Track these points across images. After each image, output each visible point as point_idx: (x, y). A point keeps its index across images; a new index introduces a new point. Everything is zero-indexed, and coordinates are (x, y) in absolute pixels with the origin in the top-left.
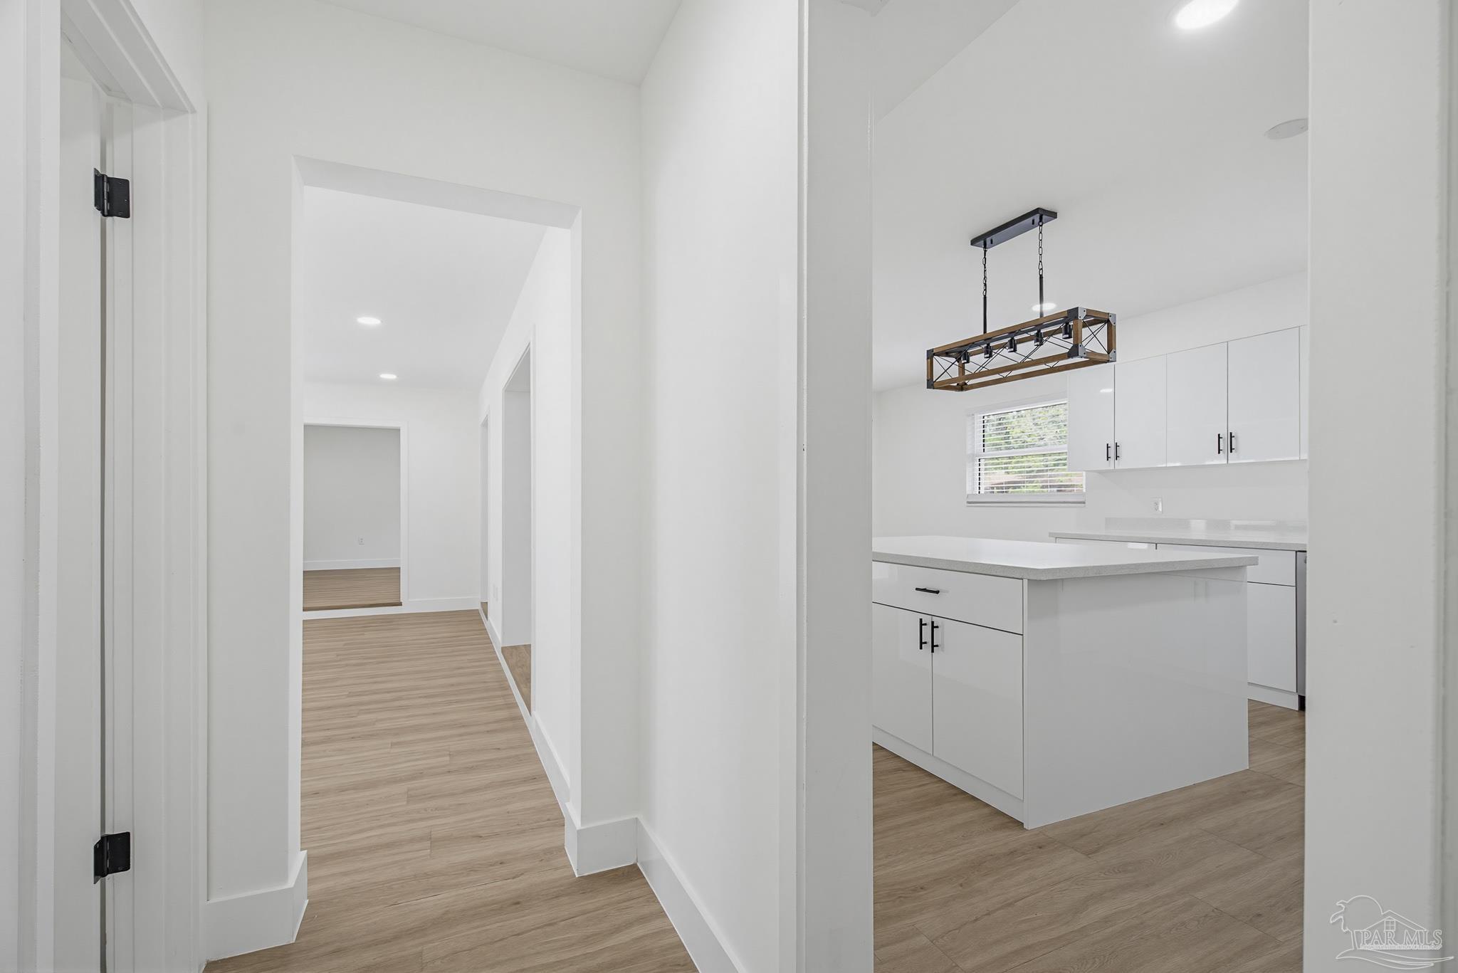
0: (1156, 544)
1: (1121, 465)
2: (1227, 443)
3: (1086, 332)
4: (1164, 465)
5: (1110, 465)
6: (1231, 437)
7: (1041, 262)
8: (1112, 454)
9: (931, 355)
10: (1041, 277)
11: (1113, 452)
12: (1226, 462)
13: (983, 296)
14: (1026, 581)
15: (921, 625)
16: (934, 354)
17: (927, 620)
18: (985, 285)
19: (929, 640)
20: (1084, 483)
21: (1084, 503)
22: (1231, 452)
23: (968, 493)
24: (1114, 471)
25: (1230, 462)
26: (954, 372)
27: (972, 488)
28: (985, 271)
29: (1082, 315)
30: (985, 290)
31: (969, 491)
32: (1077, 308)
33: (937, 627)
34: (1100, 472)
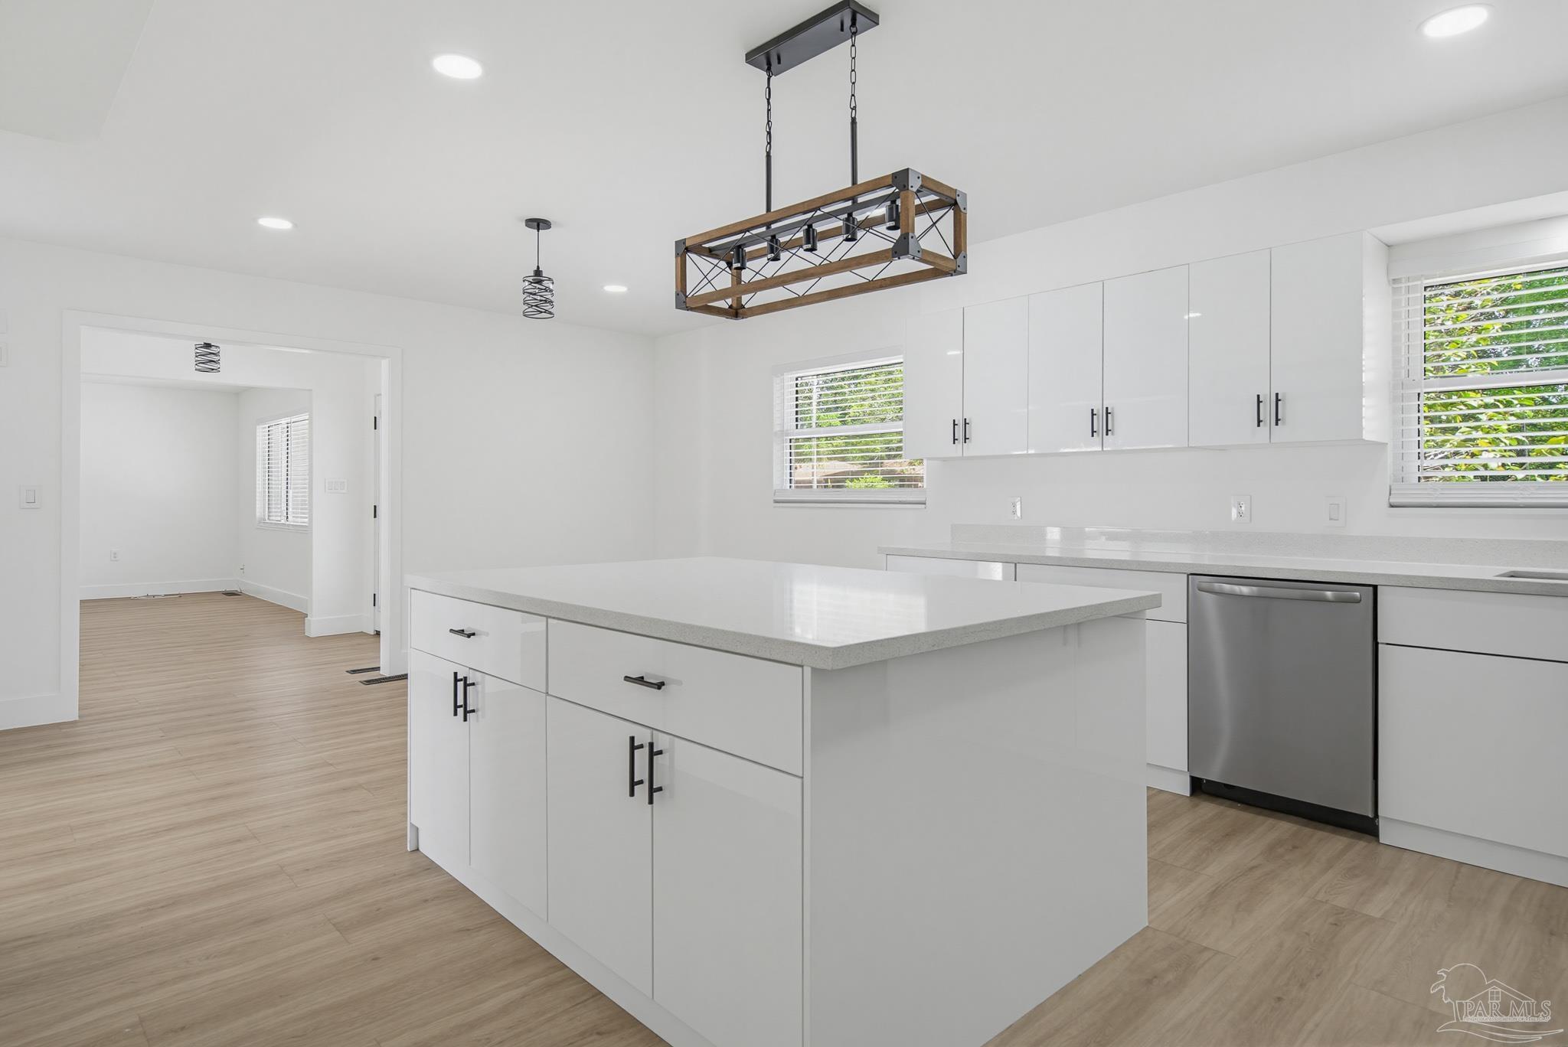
0: (1016, 564)
1: (972, 449)
2: (1102, 422)
3: (921, 222)
4: (1025, 452)
5: (956, 450)
6: (1107, 413)
7: (853, 95)
8: (960, 435)
9: (684, 249)
10: (854, 121)
11: (961, 431)
12: (1101, 449)
13: (765, 154)
14: (808, 670)
15: (633, 748)
16: (687, 250)
17: (644, 737)
18: (769, 133)
19: (646, 778)
20: (925, 473)
21: (925, 504)
22: (1107, 434)
23: (775, 488)
24: (963, 458)
25: (1104, 449)
26: (724, 281)
27: (780, 479)
28: (769, 110)
29: (914, 184)
30: (769, 143)
31: (776, 482)
32: (908, 169)
33: (660, 752)
34: (944, 460)
